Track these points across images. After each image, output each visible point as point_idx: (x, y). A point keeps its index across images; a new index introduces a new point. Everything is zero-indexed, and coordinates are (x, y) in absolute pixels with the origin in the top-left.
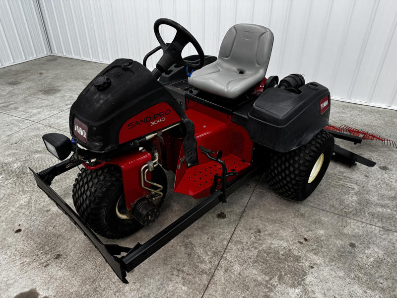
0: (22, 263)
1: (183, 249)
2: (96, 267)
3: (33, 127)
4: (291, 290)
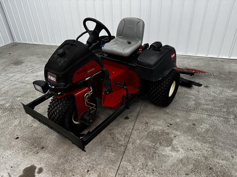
0: (23, 154)
1: (109, 136)
2: (65, 150)
3: (12, 83)
4: (166, 149)
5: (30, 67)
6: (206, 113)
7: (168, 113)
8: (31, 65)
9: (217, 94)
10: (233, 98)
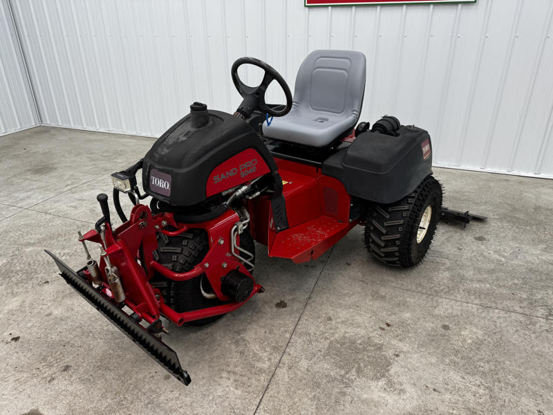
1: (233, 347)
3: (22, 214)
4: (373, 384)
5: (68, 179)
6: (477, 301)
7: (383, 298)
8: (72, 175)
9: (504, 257)
10: (545, 267)
